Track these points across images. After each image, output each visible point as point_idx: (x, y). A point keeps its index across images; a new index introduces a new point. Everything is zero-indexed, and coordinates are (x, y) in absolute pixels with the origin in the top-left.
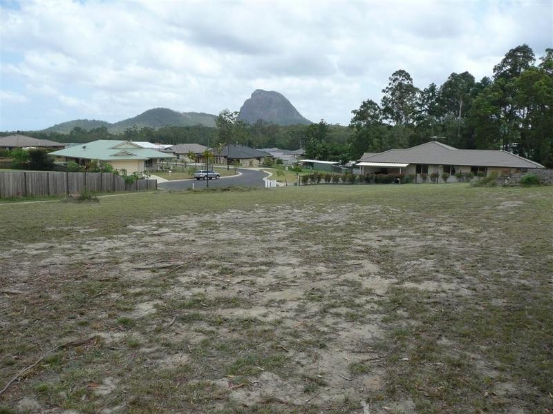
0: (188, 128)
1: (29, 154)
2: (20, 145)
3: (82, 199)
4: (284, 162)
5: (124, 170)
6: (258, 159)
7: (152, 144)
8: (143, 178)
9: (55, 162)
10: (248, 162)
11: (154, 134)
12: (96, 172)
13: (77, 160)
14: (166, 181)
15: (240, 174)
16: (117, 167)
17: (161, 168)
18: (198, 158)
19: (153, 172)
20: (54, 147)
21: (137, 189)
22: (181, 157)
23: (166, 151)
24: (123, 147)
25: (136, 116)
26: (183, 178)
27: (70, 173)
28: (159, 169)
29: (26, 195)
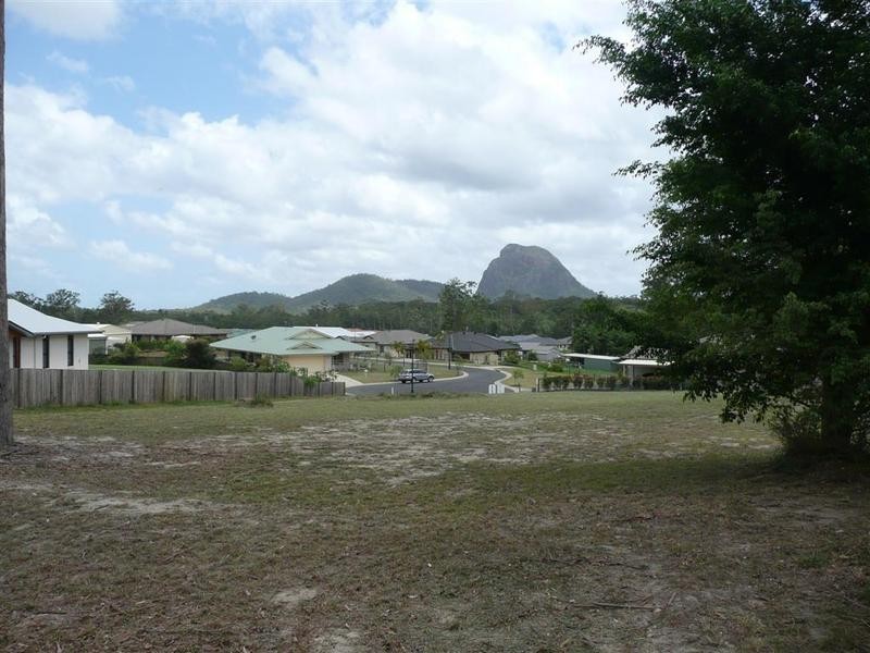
0: (401, 305)
1: (185, 347)
2: (169, 333)
3: (254, 404)
4: (538, 357)
5: (303, 370)
6: (498, 352)
7: (345, 330)
8: (327, 380)
9: (217, 358)
10: (481, 357)
11: (352, 314)
12: (268, 371)
13: (243, 354)
14: (360, 384)
15: (466, 375)
16: (295, 365)
17: (355, 365)
18: (411, 351)
19: (341, 372)
20: (213, 335)
21: (319, 394)
22: (385, 349)
23: (364, 341)
24: (305, 336)
25: (326, 286)
26: (383, 381)
27: (239, 374)
28: (352, 367)
29: (189, 398)
